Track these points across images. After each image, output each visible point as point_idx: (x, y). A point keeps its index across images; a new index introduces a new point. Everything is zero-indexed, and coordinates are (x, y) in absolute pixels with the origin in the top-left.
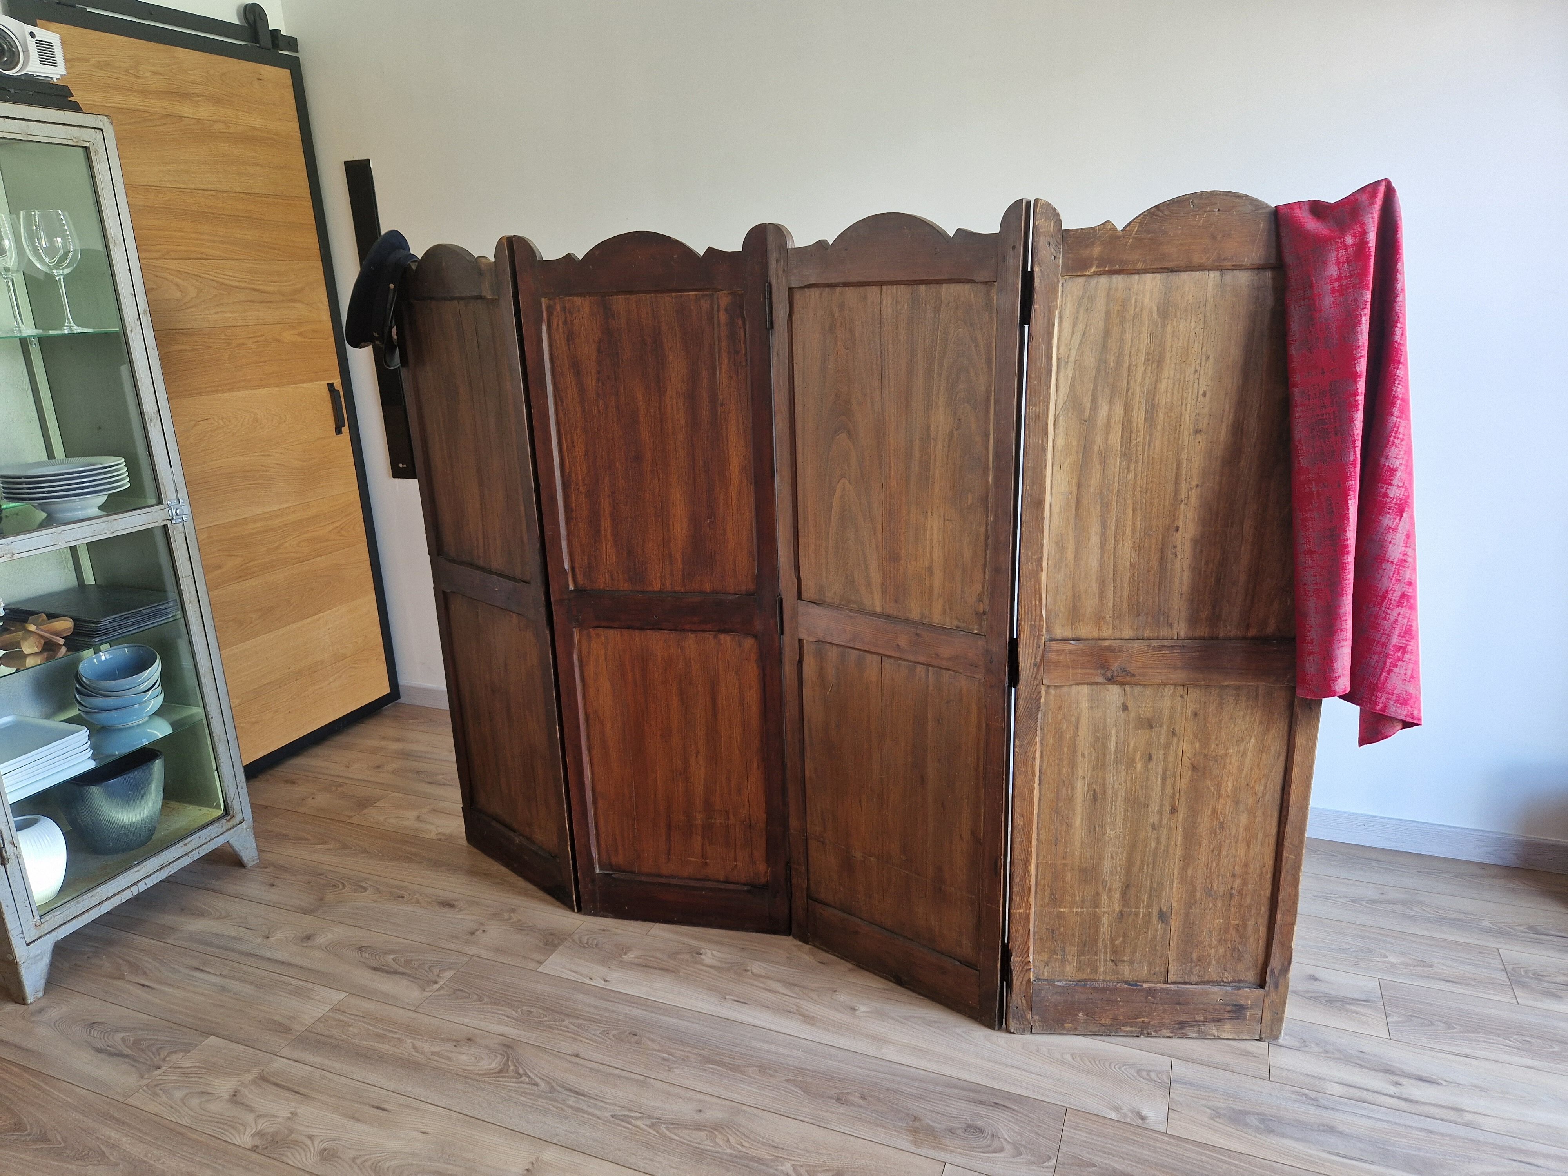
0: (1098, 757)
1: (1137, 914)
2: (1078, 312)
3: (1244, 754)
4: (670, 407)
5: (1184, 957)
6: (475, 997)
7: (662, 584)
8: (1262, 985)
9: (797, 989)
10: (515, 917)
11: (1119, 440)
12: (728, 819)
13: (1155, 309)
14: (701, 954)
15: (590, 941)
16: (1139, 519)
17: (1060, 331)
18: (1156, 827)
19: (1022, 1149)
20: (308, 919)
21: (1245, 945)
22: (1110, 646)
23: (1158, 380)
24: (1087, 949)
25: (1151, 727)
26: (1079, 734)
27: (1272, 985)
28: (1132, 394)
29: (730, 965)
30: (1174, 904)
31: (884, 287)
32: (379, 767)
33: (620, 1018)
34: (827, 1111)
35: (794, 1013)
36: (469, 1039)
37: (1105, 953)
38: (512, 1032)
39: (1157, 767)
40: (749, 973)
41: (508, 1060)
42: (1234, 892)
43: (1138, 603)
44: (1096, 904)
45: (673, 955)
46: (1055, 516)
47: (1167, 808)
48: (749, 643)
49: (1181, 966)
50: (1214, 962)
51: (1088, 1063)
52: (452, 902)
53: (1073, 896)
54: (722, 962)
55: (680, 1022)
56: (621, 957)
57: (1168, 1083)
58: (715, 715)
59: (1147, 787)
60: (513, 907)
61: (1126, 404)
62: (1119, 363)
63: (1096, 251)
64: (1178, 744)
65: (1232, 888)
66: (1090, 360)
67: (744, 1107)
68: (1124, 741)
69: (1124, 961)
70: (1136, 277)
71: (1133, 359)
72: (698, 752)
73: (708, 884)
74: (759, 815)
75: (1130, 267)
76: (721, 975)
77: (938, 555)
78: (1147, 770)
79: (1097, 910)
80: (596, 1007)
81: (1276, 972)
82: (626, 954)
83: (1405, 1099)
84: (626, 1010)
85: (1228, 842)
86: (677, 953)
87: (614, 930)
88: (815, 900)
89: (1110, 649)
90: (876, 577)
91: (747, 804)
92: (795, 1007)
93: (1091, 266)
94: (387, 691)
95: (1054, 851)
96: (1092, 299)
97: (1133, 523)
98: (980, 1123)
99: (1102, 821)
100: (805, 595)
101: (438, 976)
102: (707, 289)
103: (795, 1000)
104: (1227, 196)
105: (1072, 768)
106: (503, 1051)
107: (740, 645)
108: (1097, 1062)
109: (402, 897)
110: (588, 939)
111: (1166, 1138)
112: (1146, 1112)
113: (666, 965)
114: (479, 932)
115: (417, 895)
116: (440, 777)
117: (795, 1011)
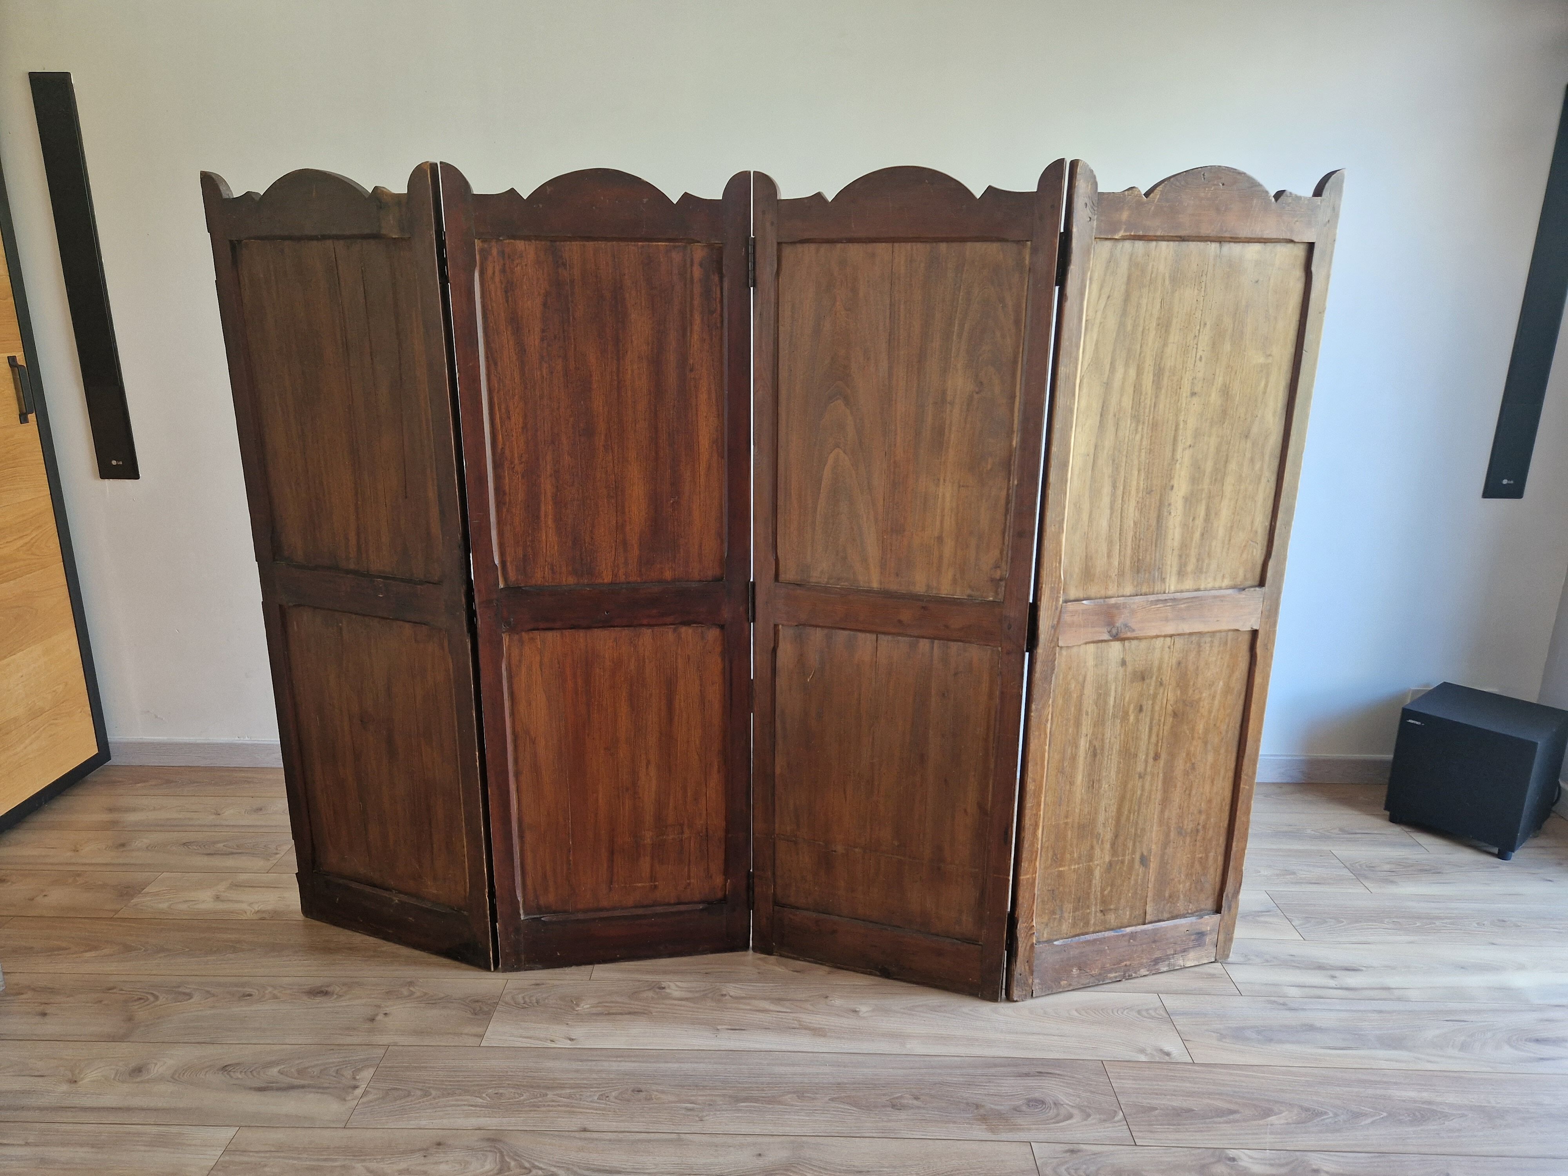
0: (1099, 714)
1: (1123, 862)
2: (1105, 275)
3: (1214, 697)
4: (630, 372)
5: (1159, 895)
6: (419, 1093)
7: (615, 575)
8: (1218, 910)
9: (787, 1004)
10: (418, 991)
11: (1131, 403)
12: (682, 833)
13: (1167, 275)
14: (664, 988)
15: (527, 1000)
16: (1142, 479)
17: (1089, 293)
18: (1142, 775)
19: (1088, 1110)
20: (123, 1049)
21: (1206, 875)
22: (1116, 604)
23: (1165, 345)
24: (1080, 904)
25: (1143, 680)
26: (1085, 692)
27: (1226, 909)
28: (1144, 357)
29: (702, 993)
30: (1154, 847)
31: (896, 245)
32: (123, 845)
33: (612, 1076)
34: (890, 1121)
35: (799, 1029)
36: (439, 1144)
37: (1096, 905)
38: (492, 1122)
39: (1145, 718)
40: (728, 997)
41: (502, 1156)
42: (1200, 827)
43: (1139, 560)
44: (1091, 858)
45: (634, 995)
46: (1075, 478)
47: (1152, 755)
48: (713, 634)
49: (1156, 905)
50: (1182, 896)
51: (1094, 1015)
52: (323, 989)
53: (1072, 853)
54: (691, 991)
55: (682, 1065)
56: (574, 1009)
57: (1168, 1017)
58: (671, 720)
59: (1137, 738)
60: (409, 980)
61: (1138, 366)
62: (1135, 326)
63: (1125, 214)
64: (1163, 693)
65: (1198, 824)
66: (1112, 322)
67: (804, 1139)
68: (1122, 695)
69: (1111, 910)
70: (1154, 243)
71: (1146, 323)
72: (648, 763)
73: (659, 909)
74: (718, 823)
75: (1151, 233)
76: (696, 1006)
77: (949, 523)
78: (1137, 720)
79: (1091, 863)
80: (577, 1071)
81: (1230, 896)
82: (578, 1005)
83: (1347, 989)
84: (615, 1066)
85: (1197, 781)
86: (637, 992)
87: (549, 981)
88: (784, 906)
89: (1116, 606)
90: (873, 550)
91: (704, 812)
92: (796, 1022)
93: (1119, 230)
94: (95, 751)
95: (1058, 812)
96: (1117, 263)
97: (1138, 483)
98: (1037, 1095)
99: (1099, 776)
100: (782, 577)
101: (354, 1078)
102: (681, 240)
103: (792, 1015)
104: (1230, 171)
105: (1078, 726)
106: (491, 1146)
107: (703, 638)
108: (1101, 1012)
109: (250, 995)
110: (523, 998)
111: (1196, 1068)
112: (1167, 1048)
113: (632, 1008)
114: (380, 1017)
115: (270, 989)
116: (220, 845)
117: (798, 1026)
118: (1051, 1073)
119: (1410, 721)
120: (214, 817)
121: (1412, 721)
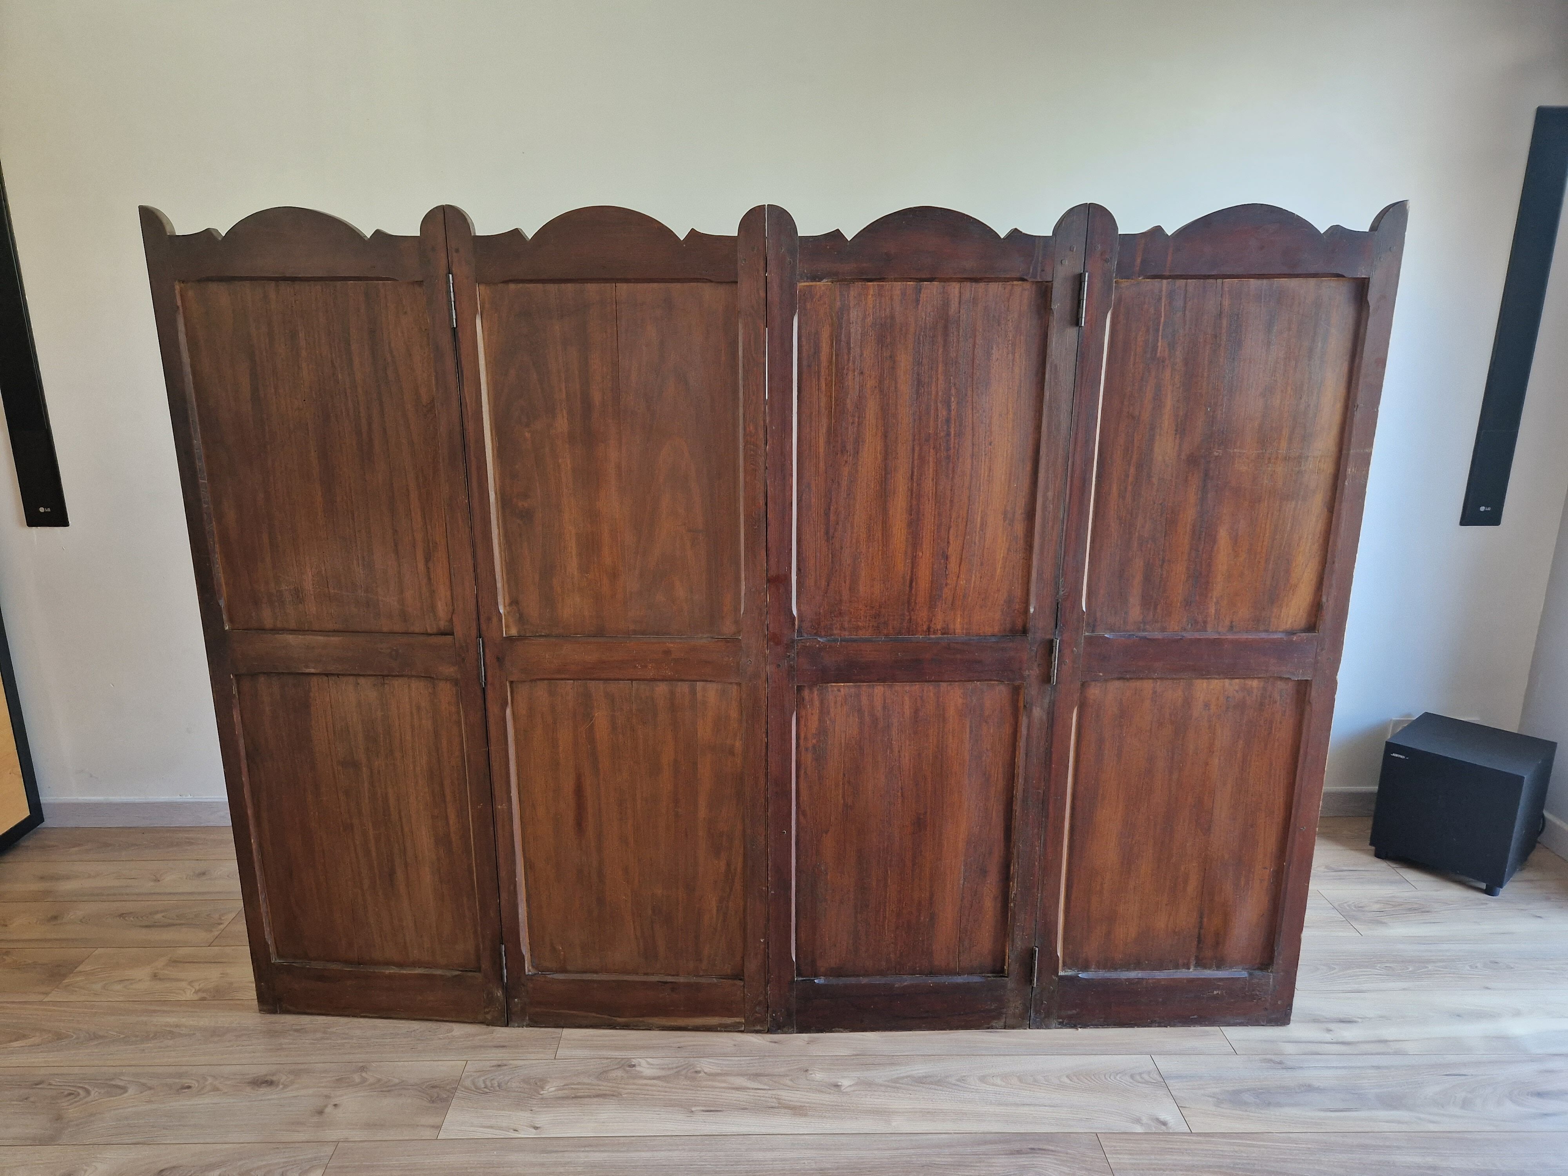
9: (765, 1079)
10: (370, 1077)
14: (634, 1066)
15: (488, 1083)
32: (55, 918)
33: (580, 1169)
35: (778, 1108)
40: (702, 1074)
45: (602, 1075)
51: (1086, 1081)
52: (269, 1078)
54: (663, 1069)
55: (655, 1154)
56: (538, 1094)
57: (1162, 1081)
60: (361, 1064)
80: (542, 1165)
82: (543, 1089)
83: (1343, 1043)
84: (583, 1157)
86: (606, 1072)
87: (511, 1062)
92: (774, 1100)
94: (27, 813)
103: (770, 1092)
108: (1093, 1077)
109: (189, 1087)
110: (484, 1082)
111: (1194, 1138)
112: (1163, 1116)
113: (600, 1090)
114: (329, 1109)
115: (210, 1080)
116: (159, 916)
117: (777, 1105)
118: (1044, 1150)
119: (1394, 755)
120: (152, 884)
121: (1397, 755)
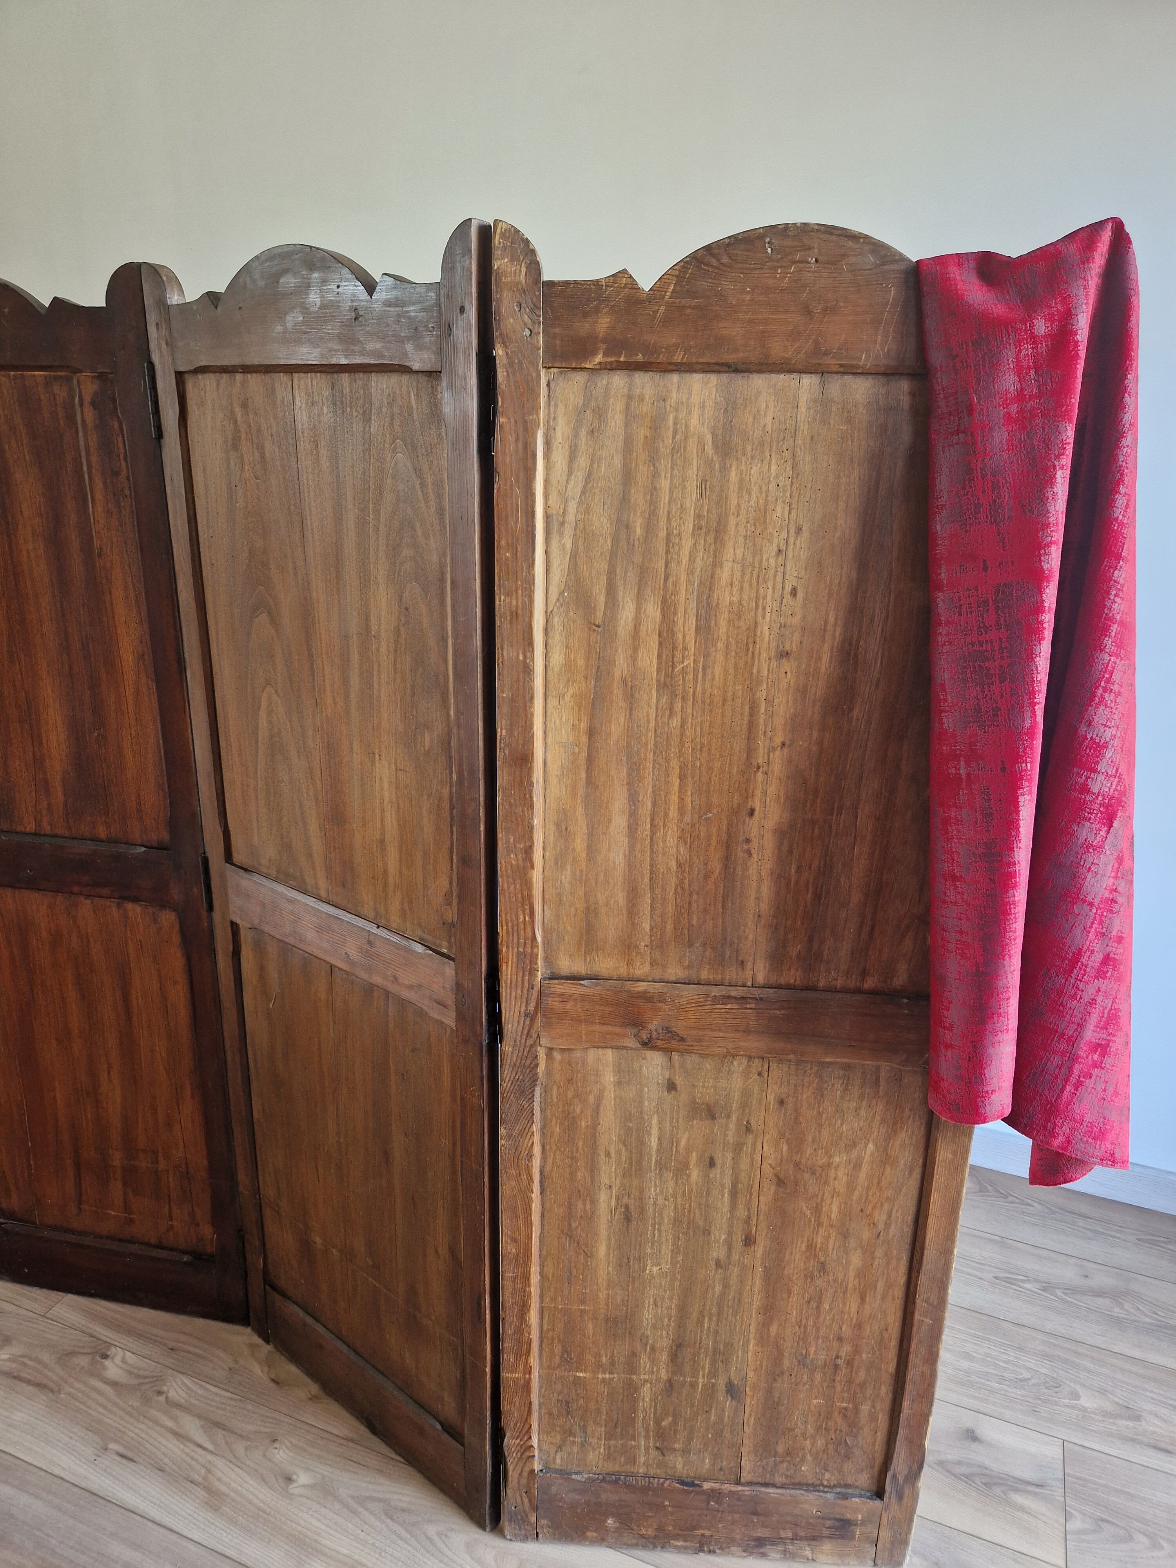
0: (631, 1158)
1: (693, 1386)
2: (576, 435)
3: (858, 1166)
4: (25, 553)
5: (765, 1448)
7: (38, 823)
8: (879, 1494)
11: (655, 661)
12: (157, 1162)
13: (709, 438)
16: (689, 793)
17: (548, 468)
18: (722, 1264)
21: (856, 1437)
22: (645, 992)
23: (716, 564)
24: (618, 1430)
25: (713, 1117)
26: (601, 1121)
27: (893, 1495)
28: (675, 584)
29: (140, 1381)
30: (751, 1374)
31: (296, 376)
37: (647, 1437)
39: (723, 1175)
42: (839, 1362)
43: (691, 926)
44: (632, 1368)
46: (553, 780)
47: (739, 1237)
48: (168, 918)
49: (761, 1460)
50: (809, 1458)
53: (598, 1355)
58: (129, 1019)
59: (708, 1206)
61: (664, 601)
62: (650, 529)
63: (603, 324)
64: (754, 1144)
65: (837, 1357)
66: (602, 522)
68: (672, 1136)
69: (675, 1450)
70: (675, 378)
71: (674, 524)
72: (110, 1067)
73: (134, 1248)
74: (199, 1160)
75: (662, 358)
76: (117, 1400)
77: (391, 821)
78: (707, 1181)
79: (634, 1377)
81: (901, 1479)
85: (831, 1291)
88: (274, 1288)
89: (645, 997)
90: (317, 845)
91: (182, 1144)
93: (594, 353)
95: (566, 1291)
96: (600, 414)
97: (681, 799)
99: (640, 1251)
100: (237, 857)
102: (60, 368)
104: (832, 234)
105: (592, 1171)
107: (155, 920)
